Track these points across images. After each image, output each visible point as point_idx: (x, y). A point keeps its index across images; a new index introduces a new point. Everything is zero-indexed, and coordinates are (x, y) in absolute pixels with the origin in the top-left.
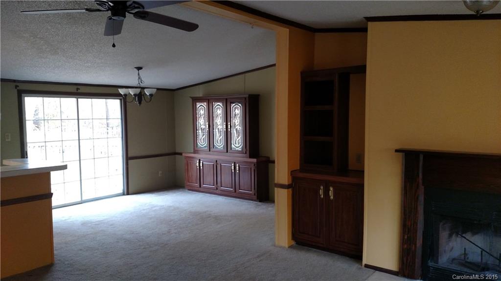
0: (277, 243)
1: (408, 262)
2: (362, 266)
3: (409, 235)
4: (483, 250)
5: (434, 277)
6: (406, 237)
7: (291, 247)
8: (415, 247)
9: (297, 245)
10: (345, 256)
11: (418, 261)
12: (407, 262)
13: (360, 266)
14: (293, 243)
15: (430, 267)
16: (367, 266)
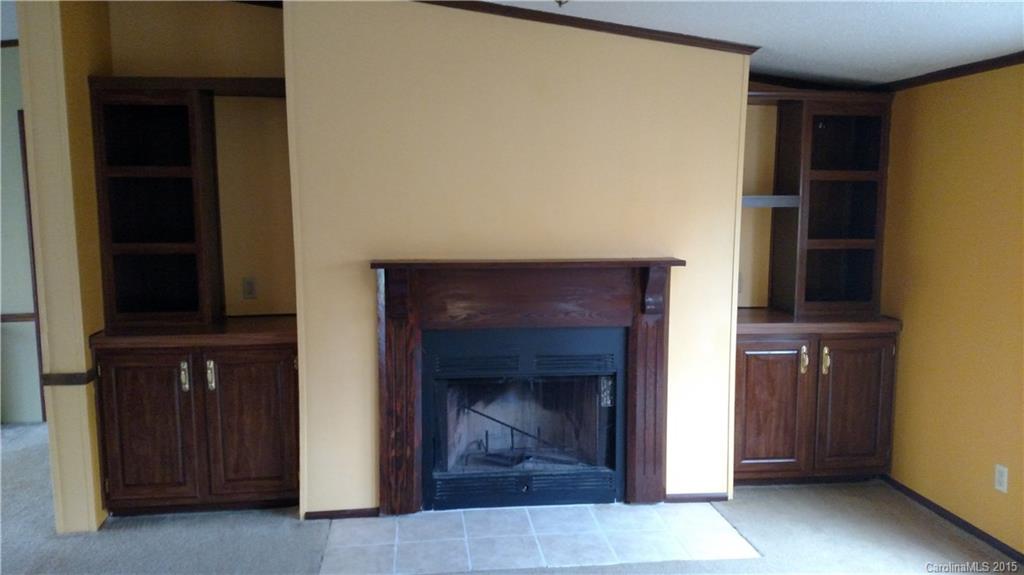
0: (60, 528)
1: (400, 481)
2: (299, 518)
3: (399, 430)
4: (513, 429)
5: (444, 498)
6: (393, 435)
7: (102, 527)
8: (412, 449)
9: (118, 518)
10: (249, 508)
11: (417, 475)
12: (396, 483)
13: (295, 521)
14: (105, 515)
15: (437, 480)
16: (310, 516)
